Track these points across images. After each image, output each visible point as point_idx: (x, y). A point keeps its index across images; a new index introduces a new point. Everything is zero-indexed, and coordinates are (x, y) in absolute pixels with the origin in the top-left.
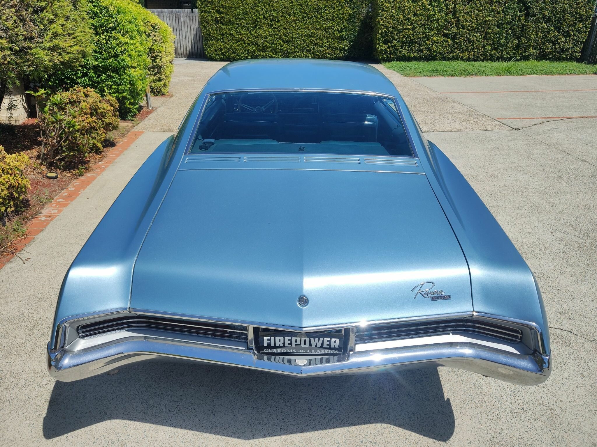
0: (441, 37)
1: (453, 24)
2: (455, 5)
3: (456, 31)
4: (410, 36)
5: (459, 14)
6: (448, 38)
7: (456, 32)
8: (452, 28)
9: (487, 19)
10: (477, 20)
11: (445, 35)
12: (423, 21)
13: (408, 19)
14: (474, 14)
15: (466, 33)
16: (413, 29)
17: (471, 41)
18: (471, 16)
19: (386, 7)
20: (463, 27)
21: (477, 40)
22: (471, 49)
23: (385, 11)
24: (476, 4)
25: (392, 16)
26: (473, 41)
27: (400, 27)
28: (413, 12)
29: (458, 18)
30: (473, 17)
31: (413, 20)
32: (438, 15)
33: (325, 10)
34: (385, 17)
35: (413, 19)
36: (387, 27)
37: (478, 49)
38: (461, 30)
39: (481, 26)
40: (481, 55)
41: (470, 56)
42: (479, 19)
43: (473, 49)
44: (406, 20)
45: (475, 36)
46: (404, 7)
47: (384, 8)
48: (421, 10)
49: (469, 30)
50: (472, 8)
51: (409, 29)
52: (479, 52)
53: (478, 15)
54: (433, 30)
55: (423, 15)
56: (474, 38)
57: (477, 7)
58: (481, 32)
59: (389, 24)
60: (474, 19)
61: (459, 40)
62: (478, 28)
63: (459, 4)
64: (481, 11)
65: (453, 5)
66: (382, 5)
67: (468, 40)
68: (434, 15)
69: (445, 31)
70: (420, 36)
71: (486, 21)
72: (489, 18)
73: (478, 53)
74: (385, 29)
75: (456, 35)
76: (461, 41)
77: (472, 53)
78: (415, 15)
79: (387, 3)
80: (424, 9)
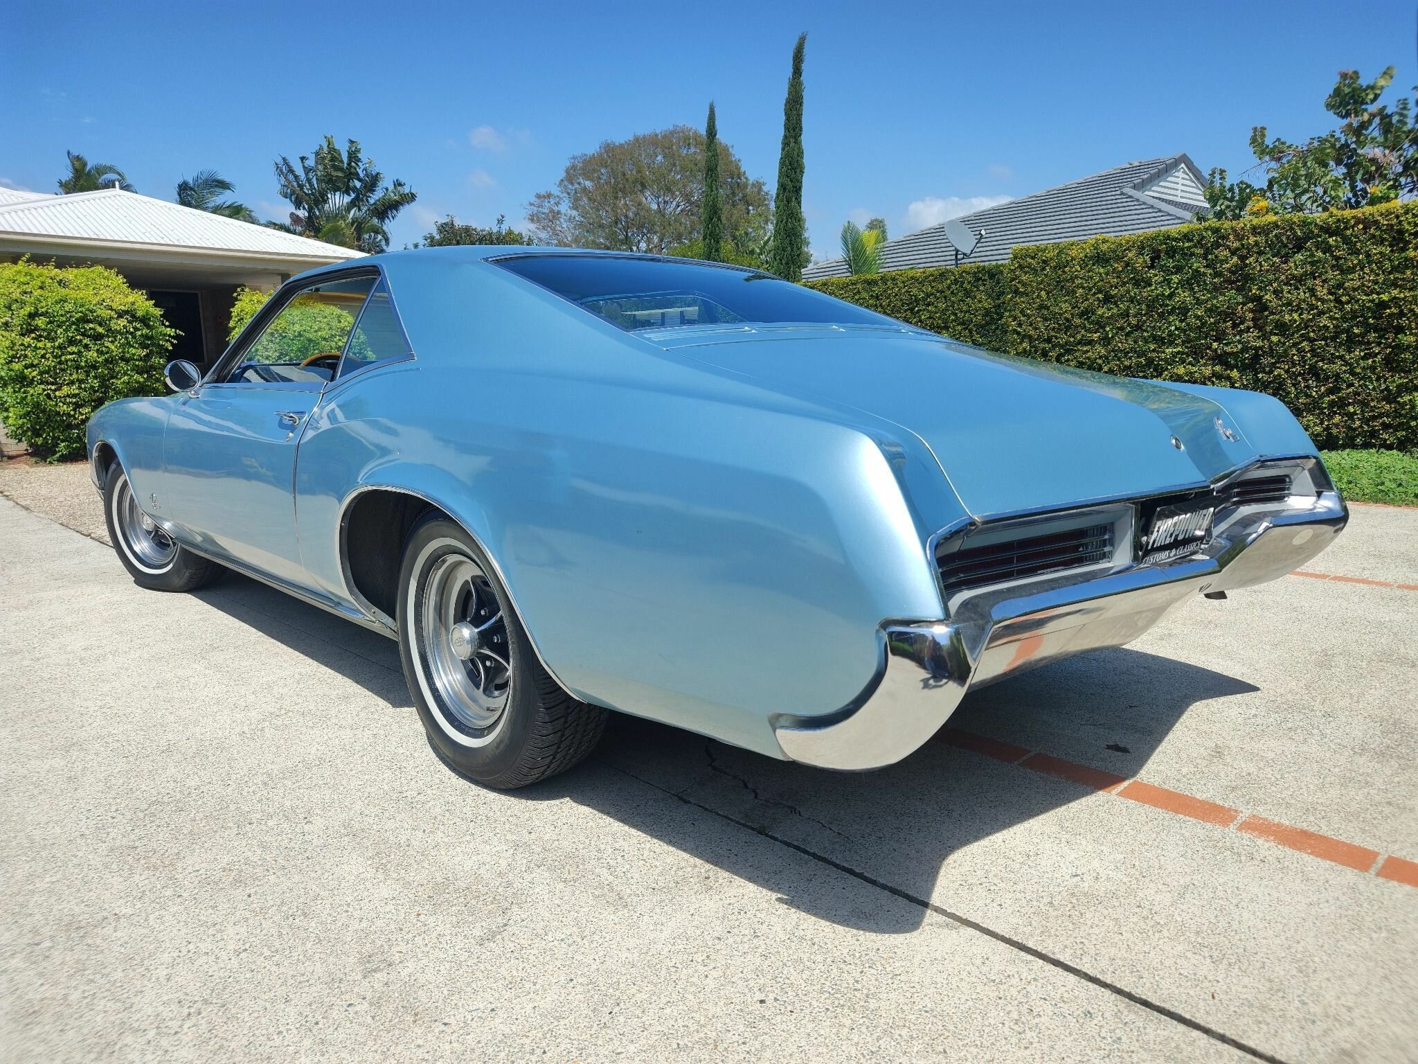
0: (1205, 365)
1: (1242, 323)
2: (1243, 258)
3: (1259, 343)
4: (1100, 361)
5: (1260, 289)
6: (1231, 368)
7: (1256, 349)
8: (1241, 333)
9: (1385, 297)
10: (1338, 300)
11: (1221, 359)
12: (1135, 316)
13: (1085, 314)
14: (1324, 281)
15: (1300, 351)
16: (1106, 341)
17: (1327, 378)
18: (1312, 291)
19: (1024, 285)
20: (1282, 328)
21: (1353, 373)
22: (1332, 404)
23: (1022, 294)
24: (1327, 249)
25: (1041, 307)
26: (1337, 376)
27: (1063, 338)
28: (1100, 291)
29: (1258, 299)
30: (1322, 292)
31: (1102, 317)
32: (1184, 296)
33: (928, 305)
34: (1022, 312)
35: (1100, 312)
36: (1030, 337)
37: (1364, 404)
38: (1274, 339)
39: (1365, 324)
40: (1386, 427)
41: (1334, 431)
42: (1344, 299)
43: (1342, 403)
44: (1081, 315)
45: (1341, 357)
46: (1072, 279)
47: (1019, 286)
48: (1124, 284)
49: (1311, 341)
50: (1312, 264)
51: (1090, 343)
52: (1374, 418)
53: (1340, 285)
54: (1171, 343)
55: (1132, 300)
56: (1337, 367)
57: (1337, 258)
58: (1369, 343)
59: (1036, 329)
60: (1323, 301)
61: (1271, 372)
62: (1348, 331)
63: (1260, 253)
64: (1352, 270)
65: (1235, 259)
66: (1013, 280)
67: (1314, 372)
68: (1171, 296)
69: (1215, 345)
70: (1127, 363)
71: (1383, 305)
72: (1395, 292)
73: (1366, 421)
74: (1024, 345)
75: (1256, 358)
76: (1279, 375)
77: (1337, 419)
78: (1108, 299)
79: (1026, 273)
80: (1137, 284)
